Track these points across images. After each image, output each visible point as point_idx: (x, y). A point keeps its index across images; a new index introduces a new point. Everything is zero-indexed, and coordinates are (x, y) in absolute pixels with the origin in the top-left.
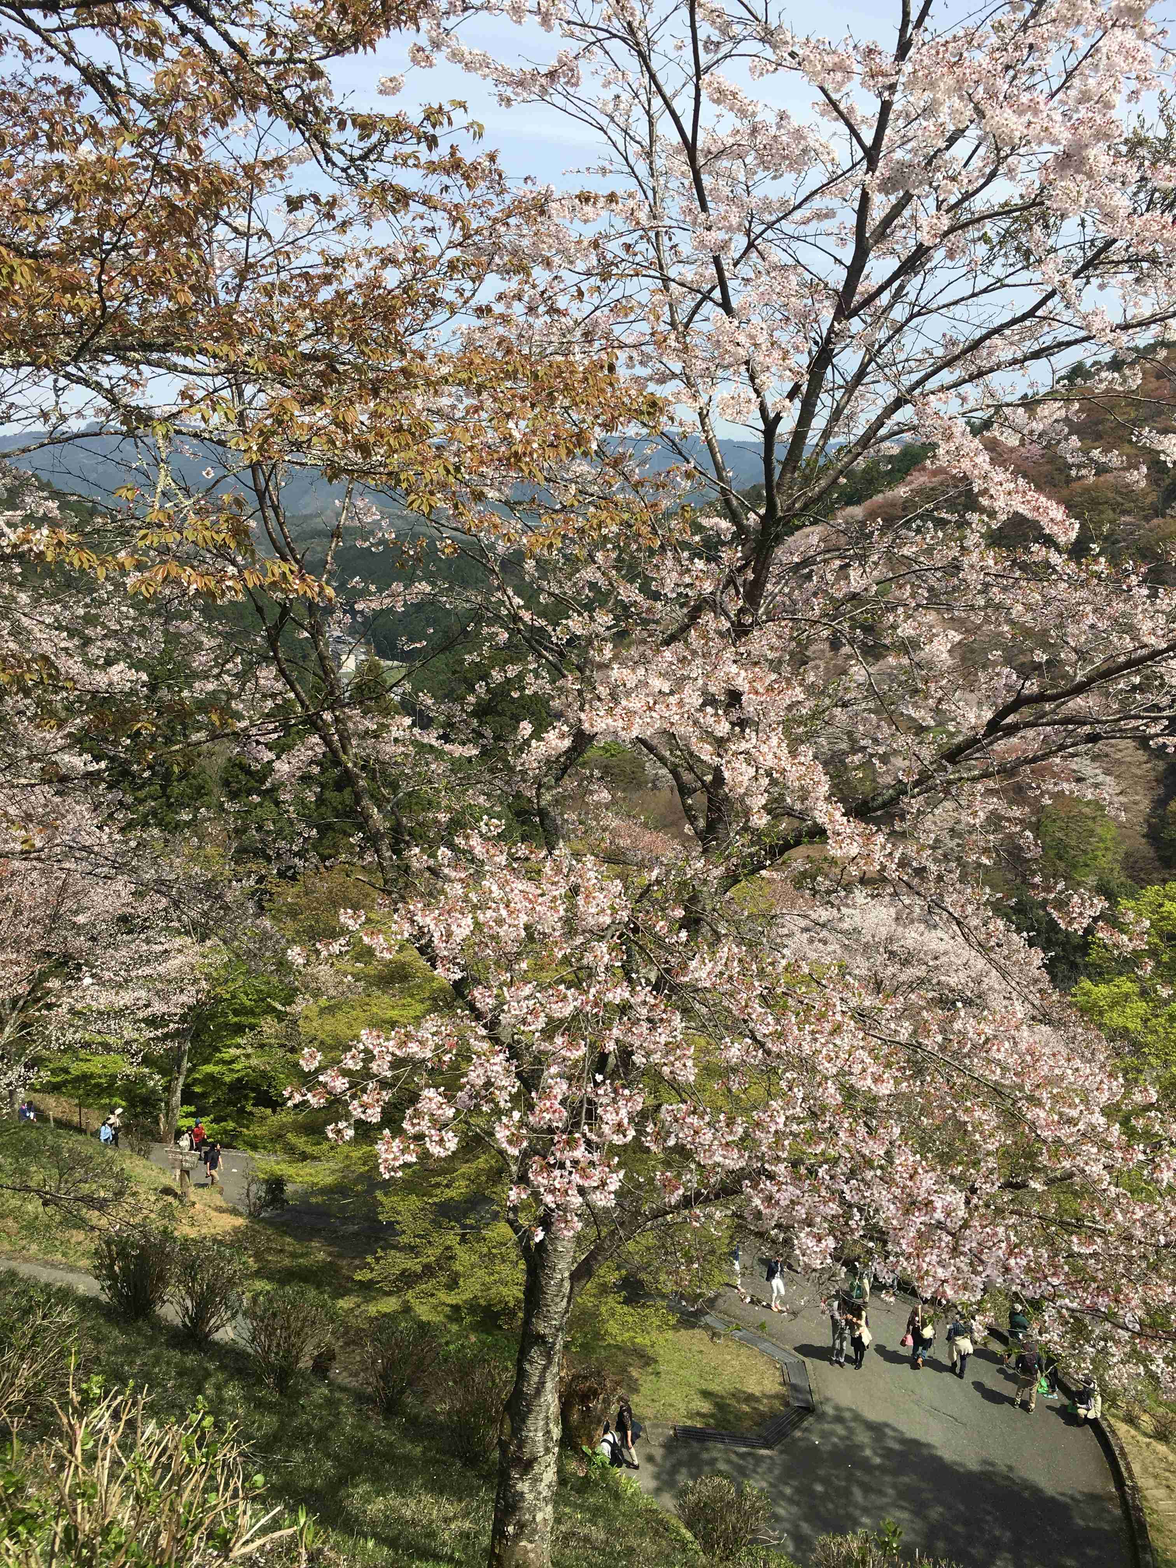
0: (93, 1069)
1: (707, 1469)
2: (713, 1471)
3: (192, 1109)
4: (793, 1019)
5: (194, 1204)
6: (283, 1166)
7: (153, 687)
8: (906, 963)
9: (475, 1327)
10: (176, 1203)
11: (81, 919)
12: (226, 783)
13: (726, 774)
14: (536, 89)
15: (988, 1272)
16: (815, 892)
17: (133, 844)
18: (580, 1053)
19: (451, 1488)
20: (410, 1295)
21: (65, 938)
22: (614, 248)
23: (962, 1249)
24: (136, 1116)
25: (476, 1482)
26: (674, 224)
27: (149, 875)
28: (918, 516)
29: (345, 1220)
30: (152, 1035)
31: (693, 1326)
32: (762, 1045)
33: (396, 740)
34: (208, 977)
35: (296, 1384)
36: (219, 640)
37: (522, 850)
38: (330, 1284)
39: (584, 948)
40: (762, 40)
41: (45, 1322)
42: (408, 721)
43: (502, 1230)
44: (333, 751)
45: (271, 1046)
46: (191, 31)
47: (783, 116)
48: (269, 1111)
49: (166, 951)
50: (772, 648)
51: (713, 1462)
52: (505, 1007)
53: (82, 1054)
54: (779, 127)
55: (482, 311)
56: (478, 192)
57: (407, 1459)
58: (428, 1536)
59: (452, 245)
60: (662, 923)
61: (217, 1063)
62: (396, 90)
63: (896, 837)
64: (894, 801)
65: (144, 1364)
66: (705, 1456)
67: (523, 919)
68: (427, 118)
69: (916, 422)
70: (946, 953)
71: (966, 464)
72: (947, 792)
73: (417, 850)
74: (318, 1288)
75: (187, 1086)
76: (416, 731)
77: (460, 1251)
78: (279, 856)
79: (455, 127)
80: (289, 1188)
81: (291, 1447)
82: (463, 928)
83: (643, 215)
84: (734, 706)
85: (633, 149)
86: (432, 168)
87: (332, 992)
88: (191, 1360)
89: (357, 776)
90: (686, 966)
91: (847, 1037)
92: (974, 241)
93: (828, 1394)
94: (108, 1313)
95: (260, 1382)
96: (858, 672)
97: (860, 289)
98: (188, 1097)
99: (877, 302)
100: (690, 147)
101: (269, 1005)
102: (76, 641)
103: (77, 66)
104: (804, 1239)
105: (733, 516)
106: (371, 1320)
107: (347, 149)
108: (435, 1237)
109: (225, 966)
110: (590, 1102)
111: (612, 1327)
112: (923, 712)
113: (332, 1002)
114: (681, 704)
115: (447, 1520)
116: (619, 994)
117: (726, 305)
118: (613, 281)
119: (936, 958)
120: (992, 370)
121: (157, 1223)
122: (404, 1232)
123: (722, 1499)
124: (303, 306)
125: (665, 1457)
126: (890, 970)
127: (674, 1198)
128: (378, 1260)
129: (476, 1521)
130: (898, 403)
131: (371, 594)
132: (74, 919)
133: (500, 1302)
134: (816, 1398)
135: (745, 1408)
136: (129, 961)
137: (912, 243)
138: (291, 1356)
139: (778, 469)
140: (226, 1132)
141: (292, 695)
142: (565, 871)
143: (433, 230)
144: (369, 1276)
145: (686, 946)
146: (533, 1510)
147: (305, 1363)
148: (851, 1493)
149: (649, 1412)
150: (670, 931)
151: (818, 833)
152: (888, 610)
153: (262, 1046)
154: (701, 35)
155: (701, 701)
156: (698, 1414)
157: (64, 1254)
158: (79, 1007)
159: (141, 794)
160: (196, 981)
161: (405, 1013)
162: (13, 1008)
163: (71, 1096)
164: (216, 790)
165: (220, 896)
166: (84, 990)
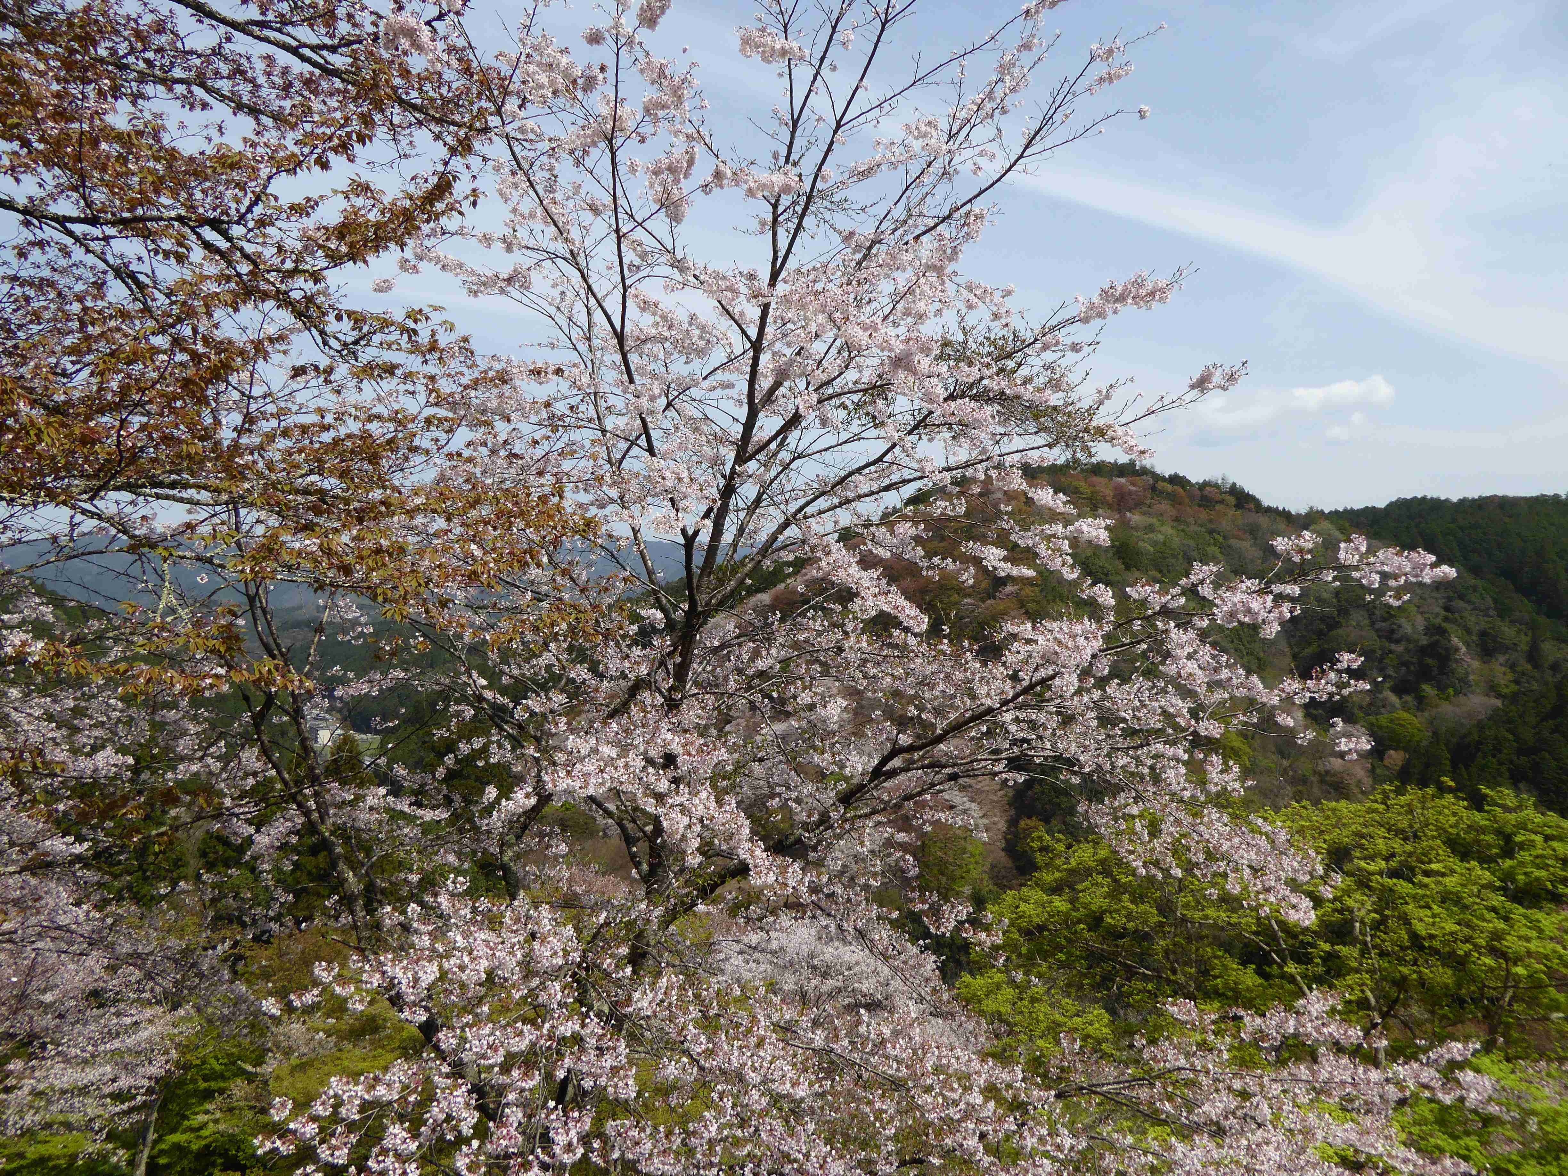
0: (52, 1151)
4: (724, 1037)
7: (136, 770)
8: (825, 975)
11: (48, 998)
12: (203, 855)
13: (665, 824)
14: (498, 287)
16: (748, 919)
17: (109, 921)
18: (535, 1083)
21: (31, 1018)
22: (561, 408)
26: (609, 391)
27: (125, 948)
28: (809, 608)
30: (118, 1109)
32: (697, 1062)
33: (371, 808)
34: (178, 1046)
36: (205, 726)
37: (484, 904)
39: (540, 988)
40: (672, 266)
42: (382, 791)
44: (311, 822)
45: (241, 1109)
47: (692, 317)
49: (136, 1023)
50: (699, 717)
52: (467, 1046)
53: (42, 1135)
54: (690, 324)
55: (450, 456)
56: (452, 366)
59: (428, 404)
60: (609, 961)
61: (184, 1132)
62: (389, 288)
63: (807, 866)
67: (484, 964)
68: (409, 316)
69: (802, 538)
70: (857, 963)
72: (842, 828)
73: (389, 909)
75: (151, 1158)
76: (390, 799)
78: (254, 921)
79: (431, 323)
82: (429, 973)
83: (584, 384)
84: (670, 767)
85: (576, 333)
86: (412, 351)
87: (304, 1049)
89: (333, 844)
90: (631, 998)
91: (769, 1049)
92: (835, 408)
97: (753, 440)
99: (768, 448)
100: (620, 337)
101: (240, 1068)
102: (64, 732)
105: (664, 609)
107: (341, 336)
109: (197, 1033)
110: (543, 1127)
113: (304, 1059)
114: (626, 766)
116: (570, 1028)
117: (651, 450)
118: (560, 432)
119: (850, 969)
120: (856, 499)
124: (300, 450)
126: (814, 982)
130: (786, 524)
131: (349, 681)
132: (41, 997)
136: (97, 1036)
137: (791, 407)
139: (697, 574)
141: (273, 772)
142: (523, 919)
145: (630, 979)
150: (617, 966)
151: (743, 870)
152: (788, 683)
153: (231, 1110)
154: (626, 261)
155: (643, 763)
158: (41, 1087)
160: (165, 1051)
164: (193, 863)
165: (193, 965)
166: (48, 1070)
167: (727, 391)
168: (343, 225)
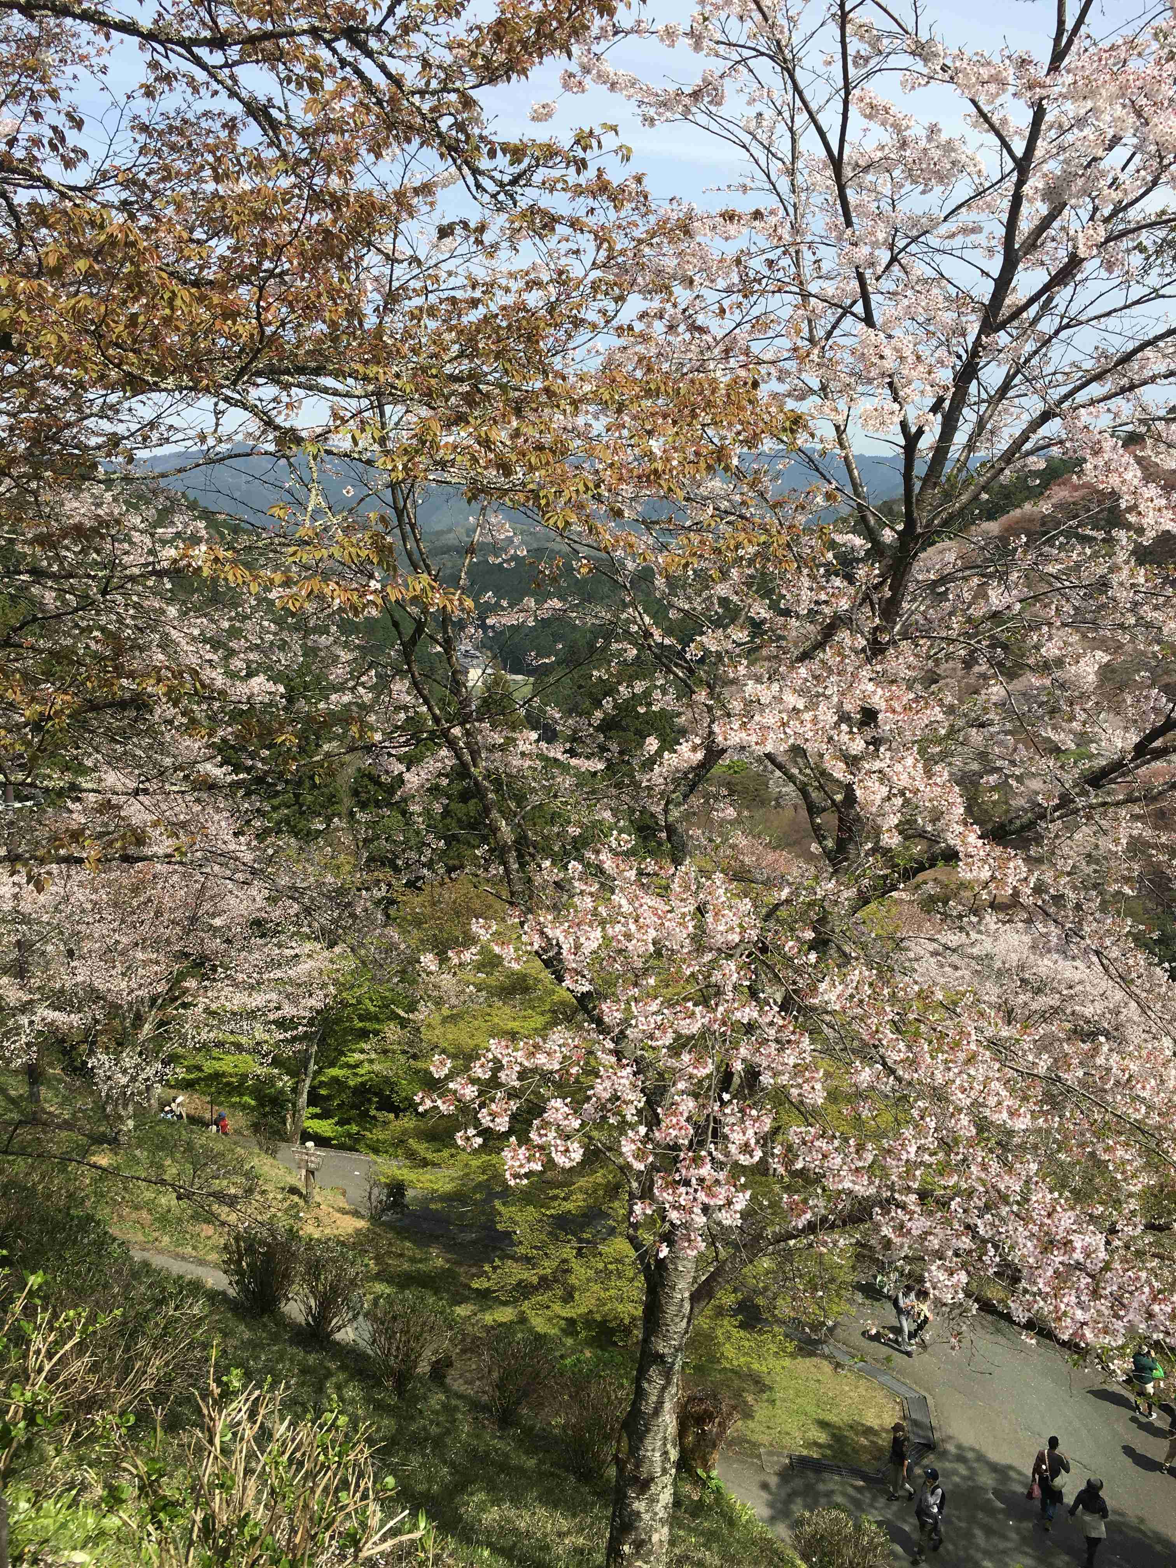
0: (225, 1068)
1: (823, 1501)
2: (829, 1503)
3: (318, 1110)
4: (926, 1047)
5: (319, 1205)
6: (405, 1171)
7: (291, 699)
9: (590, 1342)
10: (301, 1203)
11: (217, 922)
12: (356, 793)
13: (858, 793)
14: (681, 109)
15: (1130, 1317)
16: (946, 916)
17: (270, 851)
18: (707, 1071)
19: (566, 1502)
20: (526, 1306)
21: (202, 940)
22: (757, 264)
23: (1103, 1292)
24: (265, 1115)
25: (590, 1498)
26: (818, 239)
27: (284, 881)
28: (1061, 533)
29: (463, 1228)
30: (281, 1037)
31: (812, 1354)
32: (892, 1072)
33: (523, 754)
34: (336, 982)
35: (414, 1388)
36: (356, 653)
37: (650, 866)
38: (448, 1291)
39: (713, 965)
40: (913, 53)
41: (177, 1314)
42: (534, 736)
43: (621, 1246)
44: (463, 764)
45: (394, 1052)
46: (350, 64)
47: (933, 130)
48: (392, 1116)
49: (297, 955)
50: (909, 667)
51: (829, 1494)
52: (633, 1022)
53: (216, 1052)
54: (930, 139)
55: (620, 331)
56: (623, 214)
57: (521, 1470)
58: (541, 1549)
59: (596, 266)
60: (791, 943)
61: (341, 1067)
62: (549, 115)
63: (1033, 862)
64: (1031, 825)
65: (267, 1360)
66: (821, 1487)
67: (652, 934)
68: (577, 142)
69: (1064, 437)
70: (1081, 982)
71: (1114, 480)
72: (1089, 817)
73: (547, 864)
74: (435, 1294)
75: (313, 1090)
76: (543, 745)
77: (575, 1264)
78: (408, 866)
79: (604, 150)
80: (410, 1193)
81: (408, 1451)
82: (592, 941)
83: (785, 232)
84: (868, 724)
85: (775, 167)
86: (578, 191)
87: (454, 1001)
88: (312, 1359)
89: (486, 789)
90: (816, 989)
91: (982, 1067)
92: (1128, 251)
93: (950, 1432)
94: (236, 1308)
95: (379, 1384)
96: (996, 691)
97: (1007, 302)
98: (313, 1099)
99: (1025, 315)
100: (836, 163)
101: (393, 1012)
102: (220, 654)
103: (241, 100)
104: (935, 1273)
105: (871, 535)
106: (488, 1329)
107: (497, 175)
108: (551, 1250)
109: (352, 973)
110: (716, 1120)
111: (729, 1350)
112: (1062, 735)
113: (454, 1011)
114: (815, 721)
115: (561, 1535)
116: (747, 1013)
117: (868, 320)
118: (755, 297)
119: (1071, 987)
120: (1144, 383)
121: (283, 1223)
122: (521, 1243)
123: (839, 1532)
124: (450, 329)
125: (779, 1486)
126: (1022, 998)
127: (801, 1223)
128: (495, 1268)
129: (589, 1538)
130: (1045, 417)
131: (504, 609)
132: (211, 922)
133: (616, 1318)
134: (937, 1435)
135: (863, 1441)
136: (261, 964)
137: (1063, 254)
138: (410, 1360)
139: (917, 486)
140: (349, 1135)
141: (424, 709)
142: (694, 888)
143: (577, 252)
144: (486, 1285)
145: (815, 967)
146: (650, 1530)
147: (423, 1368)
148: (973, 1536)
149: (764, 1439)
150: (799, 952)
151: (951, 856)
152: (1031, 629)
153: (385, 1052)
154: (851, 50)
155: (836, 718)
156: (816, 1444)
157: (194, 1248)
158: (214, 1007)
159: (276, 802)
160: (324, 986)
161: (526, 1024)
162: (151, 1007)
163: (203, 1093)
164: (348, 802)
165: (349, 904)
166: (219, 991)
167: (973, 237)
168: (500, 22)
